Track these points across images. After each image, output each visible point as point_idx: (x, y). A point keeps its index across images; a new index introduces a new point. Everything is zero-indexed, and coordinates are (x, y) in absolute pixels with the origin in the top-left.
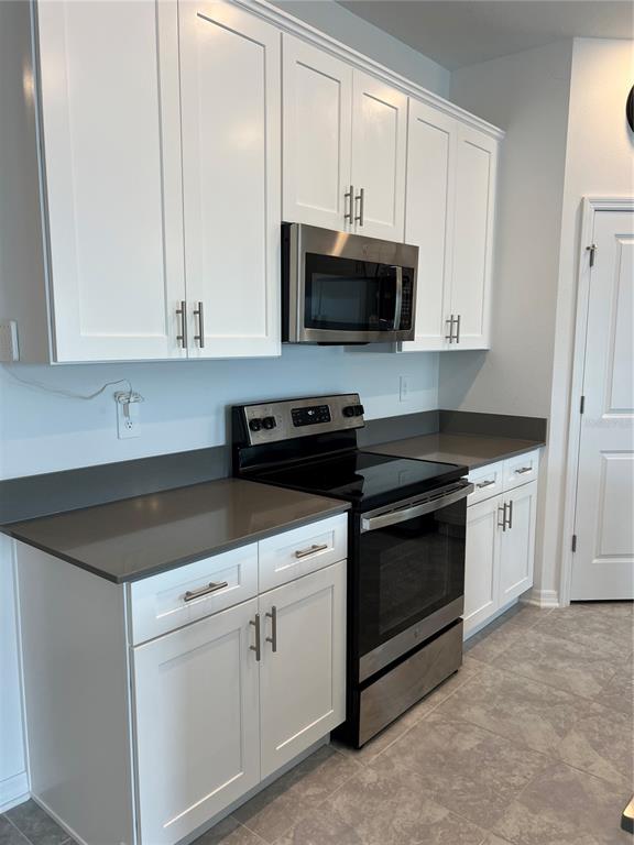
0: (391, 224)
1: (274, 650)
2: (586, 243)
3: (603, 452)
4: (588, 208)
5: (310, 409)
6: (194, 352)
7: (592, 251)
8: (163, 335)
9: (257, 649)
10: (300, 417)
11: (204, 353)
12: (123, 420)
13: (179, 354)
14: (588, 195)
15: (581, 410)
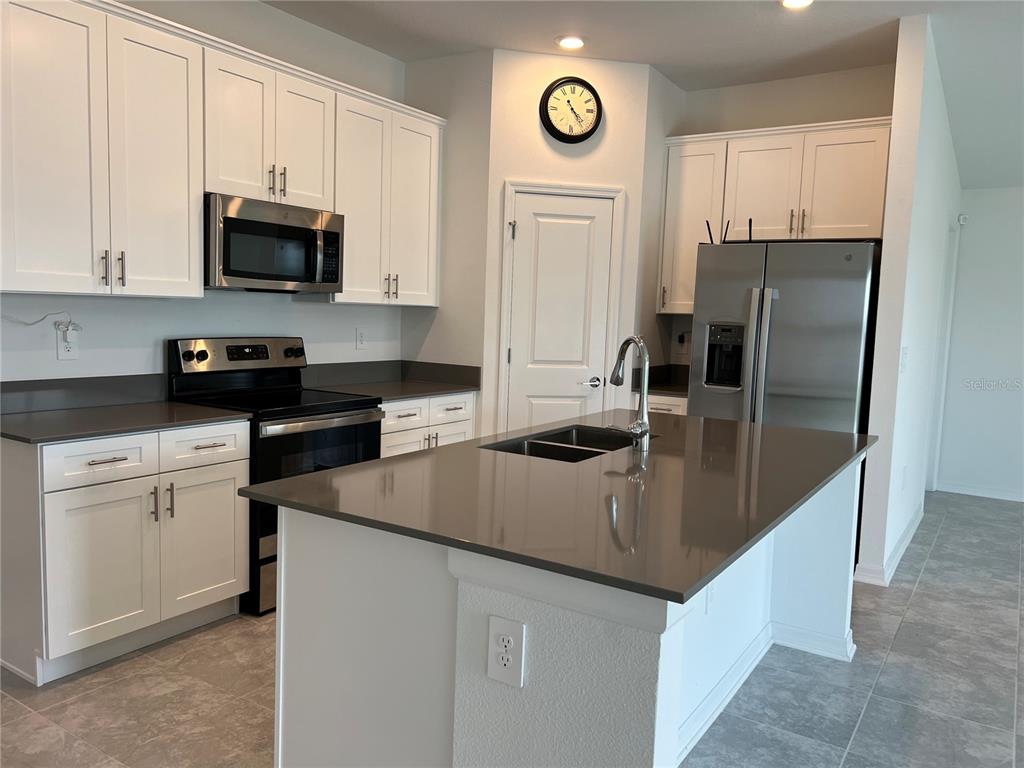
0: (320, 196)
1: (172, 516)
2: (509, 219)
3: (529, 397)
4: (510, 190)
5: (246, 347)
6: (118, 290)
7: (513, 226)
8: (88, 275)
9: (156, 513)
10: (235, 352)
11: (127, 291)
12: (62, 345)
13: (106, 290)
14: (507, 179)
15: (509, 361)
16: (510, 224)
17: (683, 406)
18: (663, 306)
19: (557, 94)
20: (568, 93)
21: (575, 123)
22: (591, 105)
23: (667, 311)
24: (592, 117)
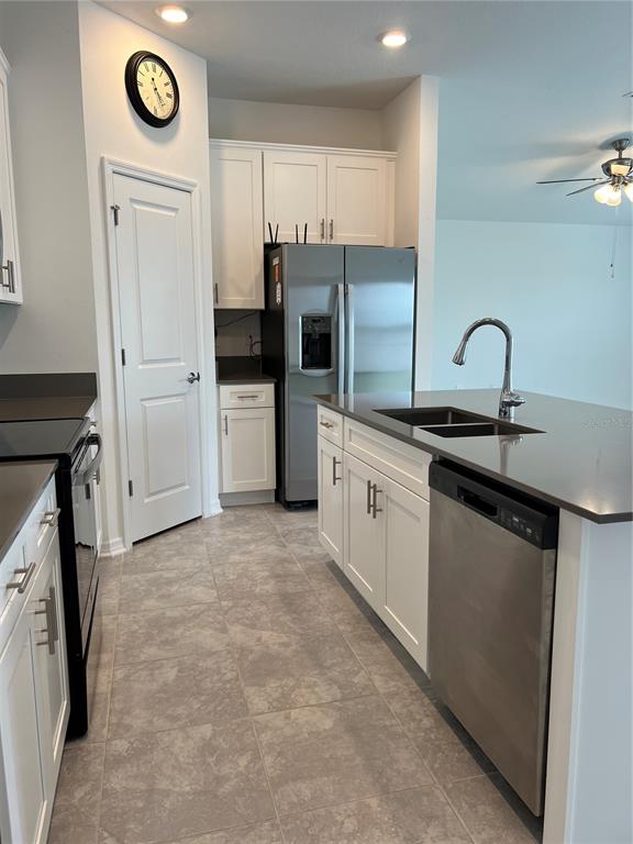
2: (110, 204)
3: (142, 400)
4: (108, 169)
7: (115, 210)
14: (104, 156)
15: (124, 363)
16: (112, 208)
17: (265, 391)
18: (216, 301)
19: (142, 68)
20: (151, 70)
21: (158, 106)
22: (170, 89)
23: (220, 306)
24: (170, 102)
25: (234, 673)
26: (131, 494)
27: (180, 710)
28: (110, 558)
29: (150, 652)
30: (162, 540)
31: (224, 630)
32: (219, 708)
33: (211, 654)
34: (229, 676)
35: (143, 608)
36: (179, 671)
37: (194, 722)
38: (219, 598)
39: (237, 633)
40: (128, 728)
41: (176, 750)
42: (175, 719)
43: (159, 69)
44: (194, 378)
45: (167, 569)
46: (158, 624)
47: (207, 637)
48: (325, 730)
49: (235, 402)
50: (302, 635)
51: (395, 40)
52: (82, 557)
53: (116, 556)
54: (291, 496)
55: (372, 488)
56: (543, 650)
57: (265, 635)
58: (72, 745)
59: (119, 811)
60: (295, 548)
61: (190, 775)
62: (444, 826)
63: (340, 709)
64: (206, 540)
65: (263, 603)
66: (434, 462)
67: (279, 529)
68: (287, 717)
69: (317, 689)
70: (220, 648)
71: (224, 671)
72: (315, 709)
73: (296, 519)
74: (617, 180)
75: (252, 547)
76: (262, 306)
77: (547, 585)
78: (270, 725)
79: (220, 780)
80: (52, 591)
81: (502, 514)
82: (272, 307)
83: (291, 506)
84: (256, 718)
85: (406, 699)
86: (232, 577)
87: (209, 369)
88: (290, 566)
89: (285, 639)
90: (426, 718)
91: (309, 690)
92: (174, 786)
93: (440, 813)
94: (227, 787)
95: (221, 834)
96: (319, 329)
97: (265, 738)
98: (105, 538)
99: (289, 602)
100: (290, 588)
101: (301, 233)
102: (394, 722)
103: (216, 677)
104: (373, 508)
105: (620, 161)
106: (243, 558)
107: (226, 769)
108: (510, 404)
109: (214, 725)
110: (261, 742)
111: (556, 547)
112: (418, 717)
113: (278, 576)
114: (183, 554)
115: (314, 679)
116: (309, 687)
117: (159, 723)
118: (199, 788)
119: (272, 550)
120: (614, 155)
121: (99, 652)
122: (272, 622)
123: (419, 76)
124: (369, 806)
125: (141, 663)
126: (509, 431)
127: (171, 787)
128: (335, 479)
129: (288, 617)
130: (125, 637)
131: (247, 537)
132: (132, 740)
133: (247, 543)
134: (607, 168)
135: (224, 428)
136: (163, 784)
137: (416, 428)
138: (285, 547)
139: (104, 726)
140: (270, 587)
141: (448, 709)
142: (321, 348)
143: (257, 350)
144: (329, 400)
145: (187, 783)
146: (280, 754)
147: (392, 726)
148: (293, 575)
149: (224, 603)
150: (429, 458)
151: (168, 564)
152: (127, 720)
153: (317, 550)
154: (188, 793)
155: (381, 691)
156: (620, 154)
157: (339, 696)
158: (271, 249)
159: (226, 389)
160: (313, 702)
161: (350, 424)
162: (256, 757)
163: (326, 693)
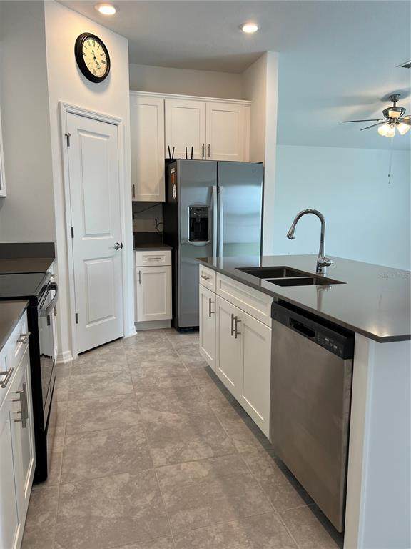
2: (64, 132)
3: (85, 261)
4: (63, 109)
7: (68, 136)
14: (62, 101)
15: (73, 237)
16: (66, 135)
17: (165, 255)
18: (134, 196)
19: (85, 43)
20: (92, 45)
21: (96, 69)
22: (104, 58)
23: (136, 200)
24: (105, 66)
25: (145, 440)
26: (77, 322)
27: (109, 464)
28: (63, 363)
29: (89, 425)
30: (96, 352)
31: (138, 412)
32: (134, 463)
33: (129, 427)
34: (141, 441)
35: (84, 396)
36: (108, 438)
37: (118, 472)
38: (135, 390)
39: (146, 413)
40: (74, 476)
41: (106, 490)
42: (105, 470)
43: (97, 44)
44: (119, 247)
45: (101, 371)
46: (94, 407)
47: (127, 417)
48: (203, 477)
49: (145, 262)
50: (188, 415)
51: (250, 28)
52: (44, 364)
53: (67, 363)
54: (182, 324)
55: (235, 319)
56: (344, 425)
57: (165, 415)
58: (37, 488)
59: (68, 530)
60: (184, 358)
61: (114, 506)
62: (280, 539)
63: (213, 462)
64: (126, 352)
65: (163, 394)
66: (274, 302)
67: (174, 345)
68: (179, 468)
69: (198, 450)
70: (135, 423)
71: (137, 438)
72: (197, 463)
73: (186, 339)
74: (392, 121)
75: (156, 357)
76: (164, 200)
77: (347, 382)
78: (167, 474)
79: (134, 510)
80: (24, 386)
81: (318, 336)
82: (170, 200)
83: (182, 330)
84: (159, 469)
85: (255, 456)
86: (142, 377)
87: (128, 240)
88: (180, 369)
89: (177, 417)
90: (269, 468)
91: (193, 451)
92: (105, 514)
93: (277, 531)
94: (139, 515)
95: (135, 545)
96: (201, 215)
97: (164, 482)
98: (60, 351)
99: (179, 392)
100: (181, 384)
101: (189, 153)
102: (248, 471)
103: (132, 442)
104: (235, 332)
105: (395, 108)
106: (150, 364)
107: (138, 503)
108: (323, 265)
109: (130, 474)
110: (161, 485)
111: (353, 358)
112: (264, 468)
113: (174, 376)
114: (111, 362)
115: (196, 443)
116: (193, 448)
117: (95, 472)
118: (120, 515)
119: (170, 359)
120: (391, 104)
121: (55, 426)
122: (169, 406)
123: (266, 52)
124: (231, 527)
125: (83, 433)
126: (323, 282)
127: (102, 515)
128: (210, 313)
129: (179, 403)
130: (72, 416)
131: (153, 350)
132: (77, 483)
133: (153, 354)
134: (386, 113)
135: (138, 278)
136: (97, 513)
137: (263, 280)
138: (177, 356)
139: (58, 475)
140: (168, 383)
141: (283, 463)
142: (202, 227)
143: (160, 229)
144: (206, 261)
145: (113, 512)
146: (174, 493)
147: (247, 474)
148: (182, 376)
149: (137, 394)
150: (271, 299)
151: (101, 368)
152: (73, 471)
153: (198, 359)
154: (113, 518)
155: (239, 451)
156: (395, 104)
157: (212, 454)
158: (169, 162)
159: (140, 254)
160: (196, 459)
161: (220, 277)
162: (158, 495)
163: (204, 453)
